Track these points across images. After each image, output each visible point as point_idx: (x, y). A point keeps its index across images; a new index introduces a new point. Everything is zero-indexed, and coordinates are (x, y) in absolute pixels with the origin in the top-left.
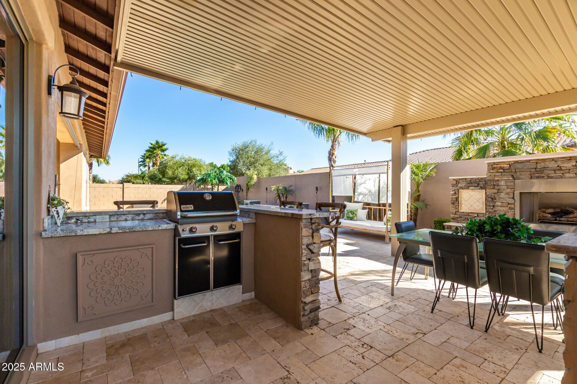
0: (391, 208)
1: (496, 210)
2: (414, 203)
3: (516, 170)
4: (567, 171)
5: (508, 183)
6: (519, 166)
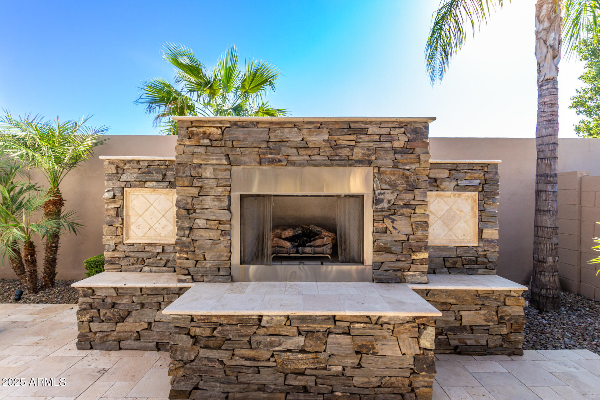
1: (195, 239)
3: (234, 143)
4: (316, 151)
5: (218, 172)
6: (239, 133)
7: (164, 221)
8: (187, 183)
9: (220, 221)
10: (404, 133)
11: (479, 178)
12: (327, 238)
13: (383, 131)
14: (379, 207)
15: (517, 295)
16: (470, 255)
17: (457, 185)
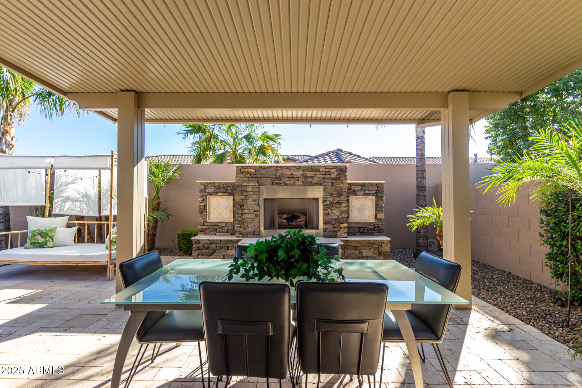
0: (116, 223)
1: (244, 218)
2: (152, 213)
3: (261, 176)
4: (297, 179)
5: (254, 189)
6: (263, 171)
7: (226, 211)
8: (240, 194)
9: (255, 210)
10: (336, 171)
11: (375, 190)
12: (303, 218)
13: (327, 170)
14: (325, 203)
15: (387, 242)
16: (371, 227)
17: (365, 193)
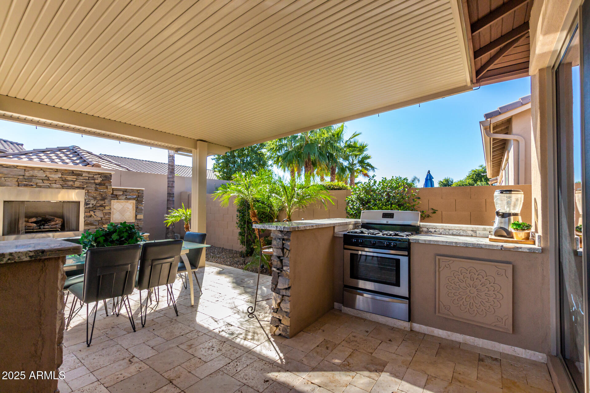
4: (54, 182)
10: (101, 177)
11: (136, 195)
12: (59, 221)
13: (90, 176)
14: (88, 206)
17: (126, 198)
